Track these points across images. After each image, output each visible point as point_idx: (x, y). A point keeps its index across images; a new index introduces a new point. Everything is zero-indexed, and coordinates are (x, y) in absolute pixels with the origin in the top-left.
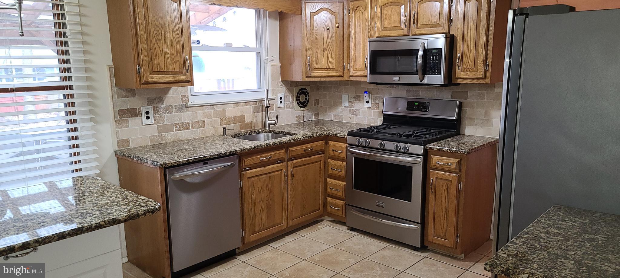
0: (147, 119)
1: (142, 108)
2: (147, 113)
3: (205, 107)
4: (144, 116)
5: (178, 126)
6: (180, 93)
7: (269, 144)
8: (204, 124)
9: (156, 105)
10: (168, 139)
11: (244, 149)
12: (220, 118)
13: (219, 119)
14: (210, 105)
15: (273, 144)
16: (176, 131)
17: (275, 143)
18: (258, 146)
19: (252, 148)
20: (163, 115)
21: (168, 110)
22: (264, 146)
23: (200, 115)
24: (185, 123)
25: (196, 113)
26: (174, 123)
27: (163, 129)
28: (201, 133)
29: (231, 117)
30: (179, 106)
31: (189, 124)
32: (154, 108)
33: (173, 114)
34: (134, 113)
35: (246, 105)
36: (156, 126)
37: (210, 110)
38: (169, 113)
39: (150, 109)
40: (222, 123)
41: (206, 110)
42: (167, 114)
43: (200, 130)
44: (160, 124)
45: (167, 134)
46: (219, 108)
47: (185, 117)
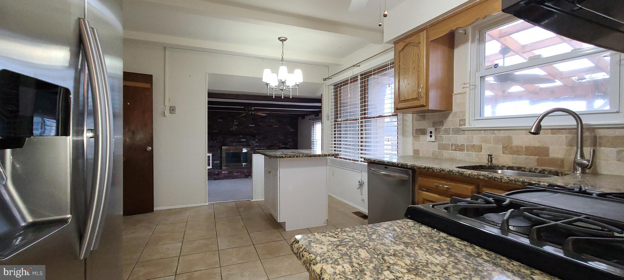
0: (430, 137)
1: (428, 129)
2: (431, 132)
3: (483, 131)
4: (429, 134)
5: (454, 147)
6: (458, 117)
7: (443, 170)
8: (480, 149)
9: (438, 127)
10: (445, 156)
11: (414, 166)
12: (503, 145)
13: (501, 146)
14: (490, 130)
15: (448, 172)
16: (452, 150)
17: (452, 172)
18: (429, 168)
19: (421, 168)
20: (443, 135)
21: (447, 131)
22: (436, 170)
23: (476, 140)
24: (460, 145)
25: (472, 137)
26: (451, 143)
27: (442, 147)
28: (477, 157)
29: (521, 147)
30: (456, 129)
31: (464, 146)
32: (436, 130)
33: (451, 135)
34: (423, 132)
35: (552, 133)
36: (437, 143)
37: (490, 136)
38: (447, 135)
39: (433, 129)
40: (505, 151)
41: (484, 135)
42: (445, 135)
43: (475, 154)
44: (440, 143)
45: (444, 151)
46: (502, 134)
47: (461, 139)
